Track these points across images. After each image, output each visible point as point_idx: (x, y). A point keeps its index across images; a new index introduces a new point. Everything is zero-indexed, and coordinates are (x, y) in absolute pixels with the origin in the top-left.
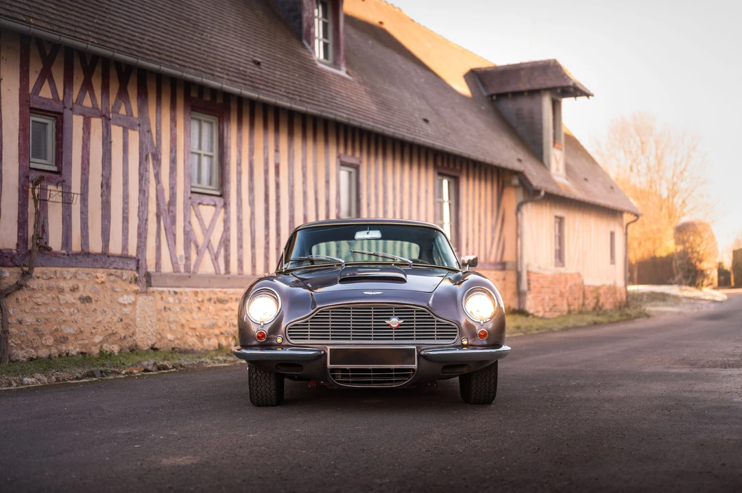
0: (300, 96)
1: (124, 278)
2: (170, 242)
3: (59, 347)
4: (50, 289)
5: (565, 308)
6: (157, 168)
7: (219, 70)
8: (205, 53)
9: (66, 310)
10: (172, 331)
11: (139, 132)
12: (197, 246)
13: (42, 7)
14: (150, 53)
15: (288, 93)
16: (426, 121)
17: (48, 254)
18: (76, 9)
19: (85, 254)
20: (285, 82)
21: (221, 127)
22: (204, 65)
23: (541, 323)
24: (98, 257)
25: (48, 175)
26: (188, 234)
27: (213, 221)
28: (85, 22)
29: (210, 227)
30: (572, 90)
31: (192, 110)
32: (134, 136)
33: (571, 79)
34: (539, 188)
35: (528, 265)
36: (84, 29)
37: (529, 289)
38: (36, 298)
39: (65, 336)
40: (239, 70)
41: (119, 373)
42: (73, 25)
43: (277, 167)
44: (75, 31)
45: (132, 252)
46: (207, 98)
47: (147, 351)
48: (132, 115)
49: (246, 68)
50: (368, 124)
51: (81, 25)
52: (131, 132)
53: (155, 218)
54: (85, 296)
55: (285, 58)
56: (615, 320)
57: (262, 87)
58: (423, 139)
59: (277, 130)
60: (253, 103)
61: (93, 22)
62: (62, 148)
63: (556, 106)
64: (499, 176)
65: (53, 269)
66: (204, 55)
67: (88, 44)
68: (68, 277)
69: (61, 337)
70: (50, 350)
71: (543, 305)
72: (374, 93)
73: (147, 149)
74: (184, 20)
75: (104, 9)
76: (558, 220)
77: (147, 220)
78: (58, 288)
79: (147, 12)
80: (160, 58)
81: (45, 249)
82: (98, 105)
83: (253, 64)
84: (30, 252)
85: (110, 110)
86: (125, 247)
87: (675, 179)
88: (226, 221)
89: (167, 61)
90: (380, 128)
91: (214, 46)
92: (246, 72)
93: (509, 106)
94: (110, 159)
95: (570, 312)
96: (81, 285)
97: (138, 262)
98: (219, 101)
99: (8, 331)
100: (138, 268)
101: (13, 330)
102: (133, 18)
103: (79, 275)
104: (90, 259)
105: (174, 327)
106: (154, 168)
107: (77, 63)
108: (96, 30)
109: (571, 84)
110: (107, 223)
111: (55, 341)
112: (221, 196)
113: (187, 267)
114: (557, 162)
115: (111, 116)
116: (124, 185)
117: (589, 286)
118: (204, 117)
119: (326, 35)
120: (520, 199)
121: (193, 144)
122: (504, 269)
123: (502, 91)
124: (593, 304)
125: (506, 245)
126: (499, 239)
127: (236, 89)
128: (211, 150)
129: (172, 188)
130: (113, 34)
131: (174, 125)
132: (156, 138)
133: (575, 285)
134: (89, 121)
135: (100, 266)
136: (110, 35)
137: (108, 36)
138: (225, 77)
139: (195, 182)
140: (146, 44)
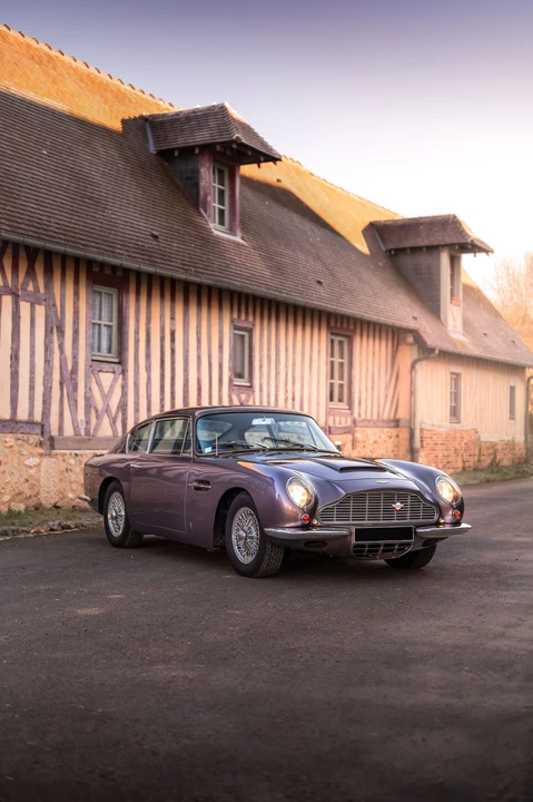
0: (195, 267)
1: (30, 442)
2: (72, 408)
5: (460, 465)
6: (61, 339)
7: (119, 246)
8: (106, 230)
10: (73, 491)
11: (45, 306)
12: (97, 411)
14: (56, 235)
15: (184, 265)
16: (319, 283)
20: (181, 254)
21: (121, 298)
22: (105, 243)
24: (7, 424)
26: (88, 400)
27: (112, 387)
29: (109, 393)
30: (470, 247)
31: (94, 284)
32: (40, 310)
33: (469, 236)
34: (433, 347)
35: (422, 423)
37: (422, 446)
40: (138, 245)
41: (28, 532)
43: (173, 334)
45: (38, 417)
46: (108, 272)
47: (50, 509)
48: (39, 291)
49: (145, 242)
50: (261, 290)
52: (37, 306)
53: (58, 386)
55: (182, 229)
56: (508, 477)
57: (159, 261)
58: (315, 303)
59: (173, 299)
60: (150, 276)
61: (6, 209)
63: (454, 261)
64: (396, 335)
66: (106, 232)
67: (2, 232)
72: (268, 257)
73: (52, 322)
74: (88, 199)
75: (14, 196)
76: (454, 377)
77: (51, 388)
79: (54, 194)
80: (65, 240)
82: (8, 283)
83: (151, 238)
85: (20, 287)
86: (31, 414)
88: (124, 387)
89: (71, 242)
90: (273, 294)
91: (115, 223)
92: (144, 246)
93: (408, 261)
94: (19, 332)
95: (464, 469)
97: (43, 427)
98: (119, 274)
100: (42, 433)
102: (41, 201)
104: (0, 425)
105: (74, 486)
106: (59, 340)
108: (9, 217)
109: (469, 241)
110: (15, 391)
112: (119, 363)
113: (87, 432)
114: (454, 319)
115: (20, 293)
116: (31, 356)
117: (485, 443)
118: (104, 290)
119: (222, 202)
120: (415, 357)
121: (94, 315)
122: (397, 426)
123: (401, 246)
124: (489, 461)
125: (400, 402)
126: (393, 397)
127: (135, 266)
128: (111, 321)
129: (75, 357)
130: (24, 219)
131: (76, 298)
132: (61, 312)
133: (471, 441)
134: (1, 298)
135: (9, 431)
136: (21, 221)
137: (19, 222)
138: (125, 253)
139: (96, 350)
140: (53, 227)
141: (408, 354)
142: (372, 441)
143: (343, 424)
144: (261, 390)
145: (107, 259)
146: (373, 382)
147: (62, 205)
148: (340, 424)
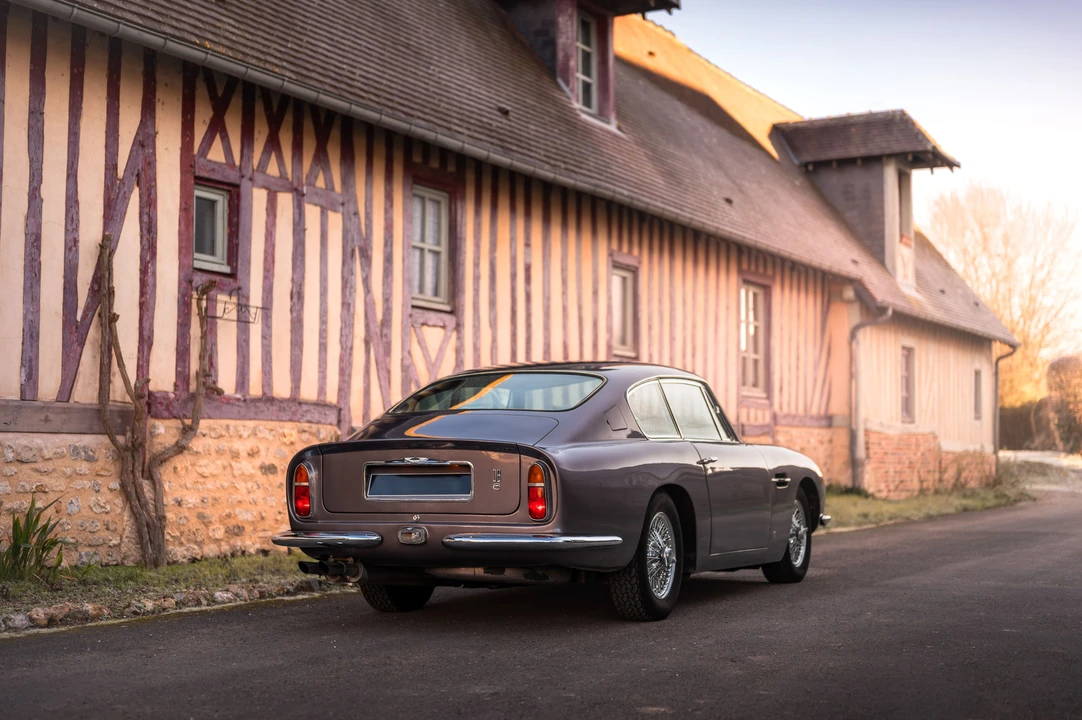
0: (565, 163)
1: (320, 436)
2: (383, 383)
3: (232, 541)
4: (220, 452)
5: (916, 485)
6: (366, 269)
7: (456, 121)
8: (435, 96)
9: (241, 485)
11: (343, 214)
13: (218, 24)
14: (365, 95)
15: (549, 157)
16: (729, 201)
17: (217, 400)
18: (263, 28)
19: (268, 399)
20: (543, 141)
21: (453, 207)
22: (436, 115)
23: (885, 508)
24: (285, 405)
25: (217, 278)
26: (405, 370)
28: (276, 46)
29: (437, 359)
31: (414, 182)
32: (335, 220)
33: (928, 141)
34: (885, 304)
36: (276, 57)
37: (868, 457)
38: (201, 466)
39: (240, 524)
40: (482, 122)
41: (344, 585)
42: (262, 52)
43: (528, 269)
44: (266, 61)
45: (332, 397)
46: (435, 164)
48: (333, 189)
49: (491, 119)
50: (656, 205)
51: (272, 51)
52: (331, 214)
53: (363, 345)
54: (267, 463)
55: (538, 105)
57: (514, 148)
58: (729, 229)
59: (528, 214)
61: (287, 47)
62: (237, 237)
63: (903, 179)
64: (827, 284)
65: (224, 422)
66: (434, 98)
67: (284, 80)
68: (245, 435)
69: (234, 527)
70: (219, 546)
71: (886, 481)
72: (657, 158)
73: (353, 241)
74: (403, 46)
75: (298, 29)
76: (905, 352)
77: (351, 348)
78: (231, 451)
79: (354, 33)
80: (378, 103)
81: (215, 391)
82: (286, 173)
83: (499, 114)
84: (193, 397)
85: (304, 181)
86: (322, 390)
87: (1034, 292)
88: (459, 351)
89: (390, 107)
90: (672, 211)
91: (445, 85)
92: (491, 125)
93: (833, 180)
94: (303, 254)
95: (922, 492)
96: (262, 447)
97: (340, 412)
98: (451, 168)
99: (164, 517)
100: (339, 422)
101: (170, 516)
102: (337, 41)
103: (260, 431)
104: (275, 408)
106: (363, 270)
107: (259, 108)
108: (291, 59)
109: (929, 148)
110: (298, 352)
111: (226, 532)
112: (451, 313)
114: (905, 266)
115: (305, 190)
116: (321, 295)
117: (947, 453)
118: (429, 193)
119: (587, 72)
120: (857, 321)
121: (413, 233)
122: (830, 426)
123: (823, 158)
124: (952, 481)
125: (834, 390)
126: (824, 381)
127: (480, 152)
128: (439, 244)
129: (387, 300)
130: (315, 65)
131: (389, 204)
132: (366, 225)
133: (929, 450)
134: (276, 196)
135: (288, 418)
136: (311, 67)
137: (308, 69)
138: (466, 132)
139: (416, 290)
140: (358, 81)
141: (845, 317)
142: (798, 448)
143: (760, 421)
145: (441, 138)
146: (798, 358)
147: (367, 51)
148: (756, 419)
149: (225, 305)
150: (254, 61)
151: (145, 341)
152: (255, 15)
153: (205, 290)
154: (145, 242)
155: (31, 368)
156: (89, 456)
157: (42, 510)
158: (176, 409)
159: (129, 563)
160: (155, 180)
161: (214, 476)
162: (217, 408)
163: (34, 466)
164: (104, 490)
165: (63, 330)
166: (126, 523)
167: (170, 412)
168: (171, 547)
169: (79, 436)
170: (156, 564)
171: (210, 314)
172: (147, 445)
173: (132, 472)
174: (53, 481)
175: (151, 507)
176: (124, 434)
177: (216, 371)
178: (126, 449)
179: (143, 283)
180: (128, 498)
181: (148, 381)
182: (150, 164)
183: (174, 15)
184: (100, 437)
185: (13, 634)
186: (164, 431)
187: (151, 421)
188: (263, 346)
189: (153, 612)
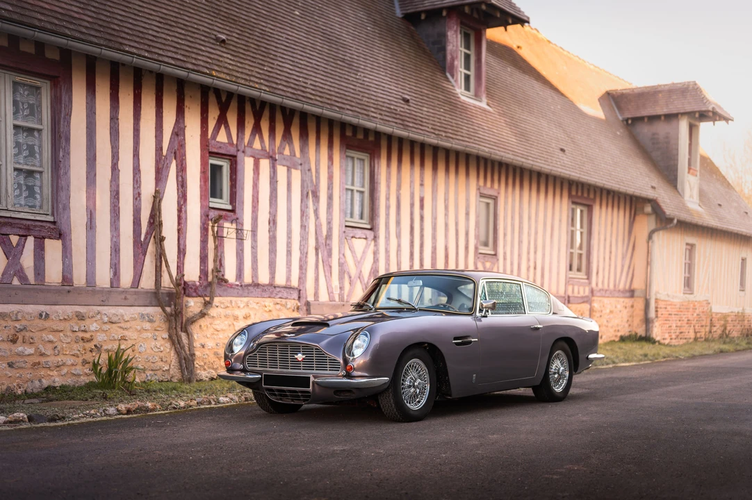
0: (445, 132)
1: (288, 306)
2: (327, 274)
4: (227, 316)
5: (692, 335)
6: (316, 204)
7: (373, 110)
8: (360, 93)
11: (301, 171)
12: (350, 277)
13: (221, 59)
14: (313, 97)
16: (562, 150)
17: (224, 286)
18: (249, 58)
19: (256, 285)
20: (431, 118)
21: (372, 163)
22: (360, 106)
23: (667, 351)
25: (224, 213)
28: (258, 70)
29: (361, 258)
30: (710, 115)
31: (347, 148)
32: (296, 175)
33: (710, 103)
34: (671, 217)
37: (657, 317)
38: (215, 324)
40: (391, 109)
42: (247, 75)
43: (422, 200)
44: (250, 81)
45: (295, 283)
46: (360, 136)
48: (295, 156)
49: (397, 106)
50: (508, 157)
51: (254, 74)
52: (293, 171)
53: (314, 251)
55: (431, 93)
56: (741, 348)
57: (411, 125)
58: (559, 170)
59: (422, 165)
60: (401, 140)
61: (264, 70)
62: (236, 188)
63: (693, 129)
64: (633, 204)
65: (229, 299)
66: (359, 95)
67: (262, 91)
68: (242, 306)
71: (669, 333)
72: (512, 124)
73: (308, 187)
74: (340, 61)
75: (271, 56)
76: (689, 247)
77: (307, 253)
78: (233, 316)
79: (308, 55)
80: (321, 102)
81: (222, 281)
82: (265, 147)
83: (403, 102)
84: (210, 284)
85: (276, 151)
86: (288, 279)
88: (375, 253)
89: (328, 104)
90: (519, 160)
91: (367, 85)
92: (396, 110)
93: (644, 130)
94: (276, 197)
95: (696, 339)
96: (252, 313)
97: (300, 292)
98: (371, 138)
99: (194, 354)
100: (299, 297)
101: (198, 353)
102: (297, 62)
103: (251, 304)
104: (259, 290)
106: (314, 205)
107: (248, 108)
108: (267, 78)
109: (710, 108)
110: (273, 256)
112: (371, 229)
113: (341, 297)
114: (691, 189)
115: (277, 157)
116: (288, 221)
117: (717, 314)
118: (357, 155)
119: (467, 67)
120: (653, 226)
121: (347, 180)
122: (632, 296)
123: (638, 115)
124: (719, 332)
125: (635, 272)
126: (629, 267)
127: (388, 129)
128: (363, 186)
129: (329, 223)
130: (281, 80)
131: (330, 163)
132: (316, 177)
133: (703, 312)
134: (259, 161)
135: (268, 296)
136: (279, 82)
137: (277, 83)
138: (379, 116)
139: (349, 215)
140: (309, 88)
141: (645, 224)
142: (608, 311)
143: (582, 294)
144: (505, 259)
145: (362, 122)
146: (611, 252)
147: (316, 67)
148: (579, 293)
149: (229, 228)
150: (243, 82)
151: (182, 252)
152: (244, 50)
153: (216, 221)
154: (180, 193)
155: (116, 269)
156: (150, 319)
157: (124, 351)
158: (200, 291)
159: (175, 380)
160: (185, 155)
161: (223, 330)
162: (224, 290)
163: (119, 325)
164: (159, 338)
165: (134, 246)
166: (173, 357)
167: (197, 294)
168: (198, 371)
169: (144, 308)
170: (190, 381)
171: (219, 235)
172: (184, 313)
173: (175, 328)
174: (130, 334)
175: (187, 349)
176: (170, 306)
177: (224, 269)
178: (171, 315)
179: (179, 218)
180: (173, 343)
181: (183, 275)
182: (182, 145)
183: (194, 56)
184: (156, 308)
185: (108, 418)
186: (193, 305)
187: (186, 299)
188: (252, 253)
189: (184, 408)
